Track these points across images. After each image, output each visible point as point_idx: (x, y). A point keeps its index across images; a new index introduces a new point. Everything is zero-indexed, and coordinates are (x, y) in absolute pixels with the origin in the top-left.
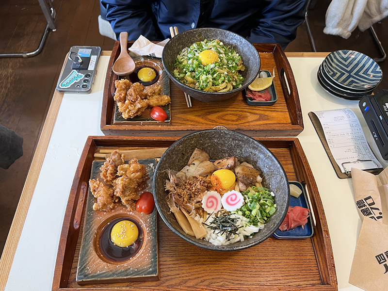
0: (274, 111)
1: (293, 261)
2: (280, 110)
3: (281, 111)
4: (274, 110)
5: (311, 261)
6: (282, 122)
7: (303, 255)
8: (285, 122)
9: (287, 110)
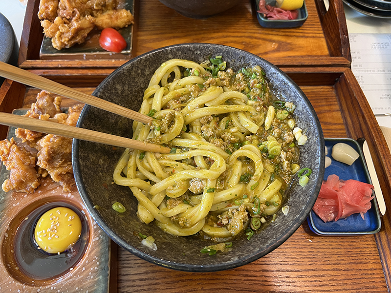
0: (302, 37)
1: (345, 273)
2: (311, 35)
3: (313, 37)
4: (301, 34)
5: (375, 272)
6: (314, 53)
7: (361, 263)
8: (319, 54)
9: (322, 35)
